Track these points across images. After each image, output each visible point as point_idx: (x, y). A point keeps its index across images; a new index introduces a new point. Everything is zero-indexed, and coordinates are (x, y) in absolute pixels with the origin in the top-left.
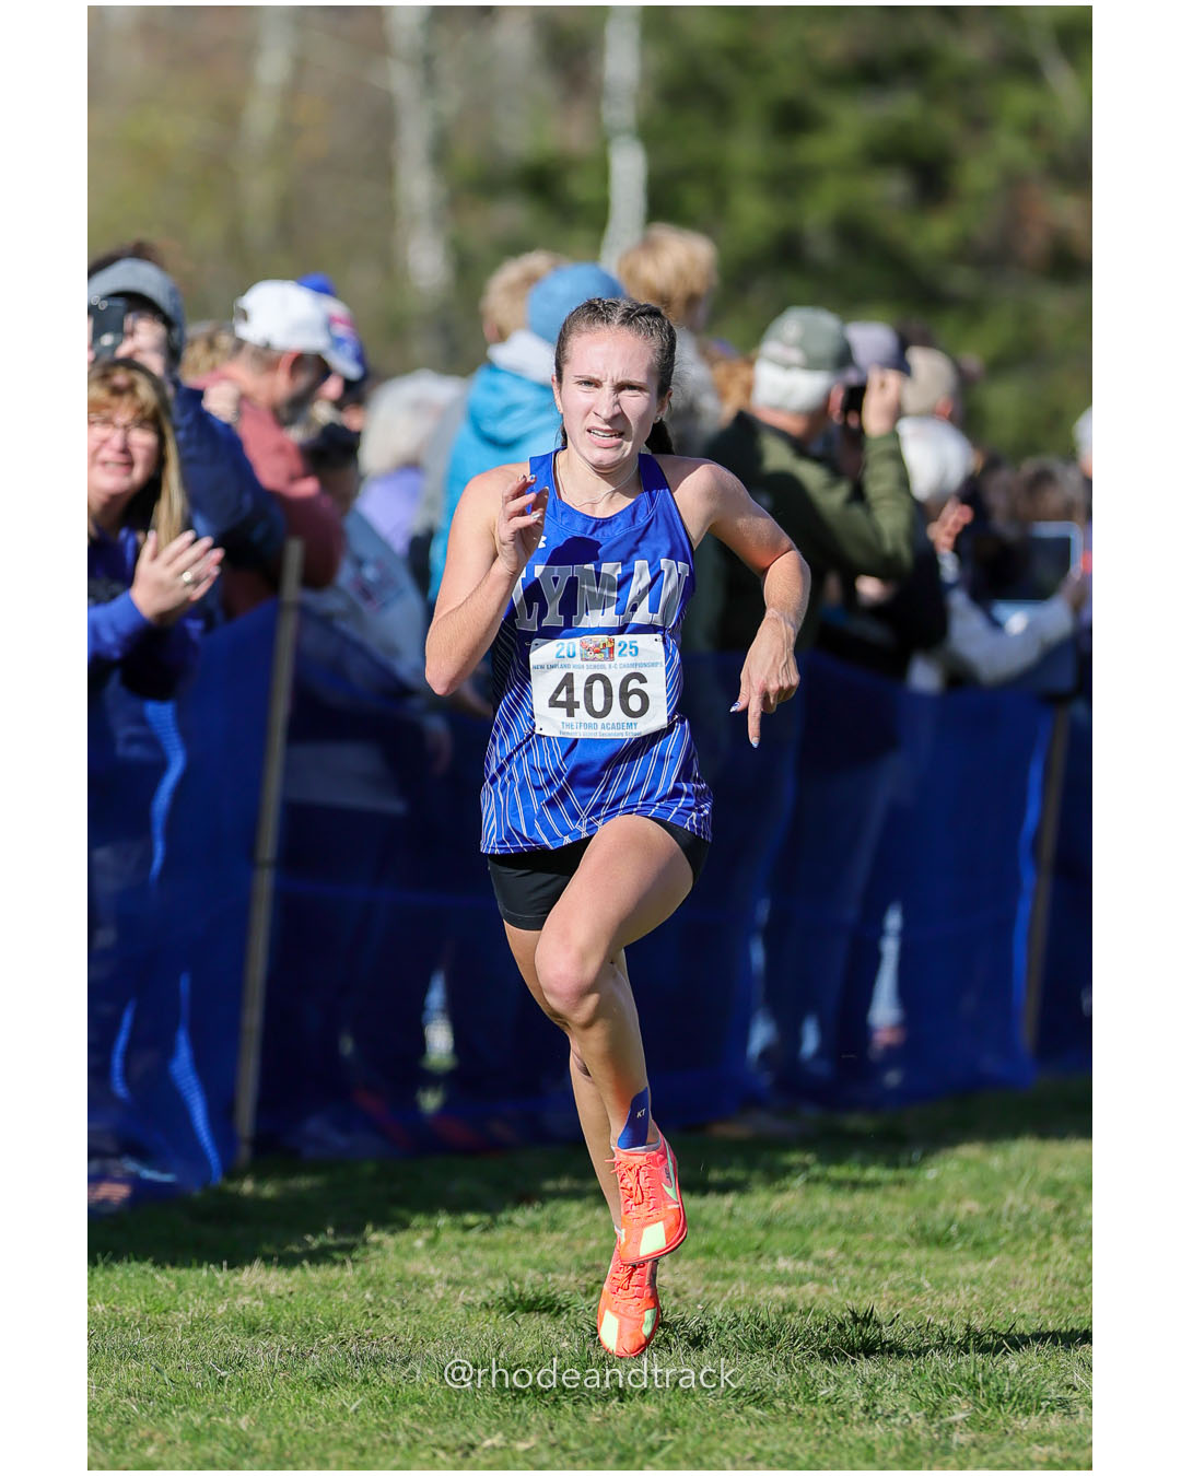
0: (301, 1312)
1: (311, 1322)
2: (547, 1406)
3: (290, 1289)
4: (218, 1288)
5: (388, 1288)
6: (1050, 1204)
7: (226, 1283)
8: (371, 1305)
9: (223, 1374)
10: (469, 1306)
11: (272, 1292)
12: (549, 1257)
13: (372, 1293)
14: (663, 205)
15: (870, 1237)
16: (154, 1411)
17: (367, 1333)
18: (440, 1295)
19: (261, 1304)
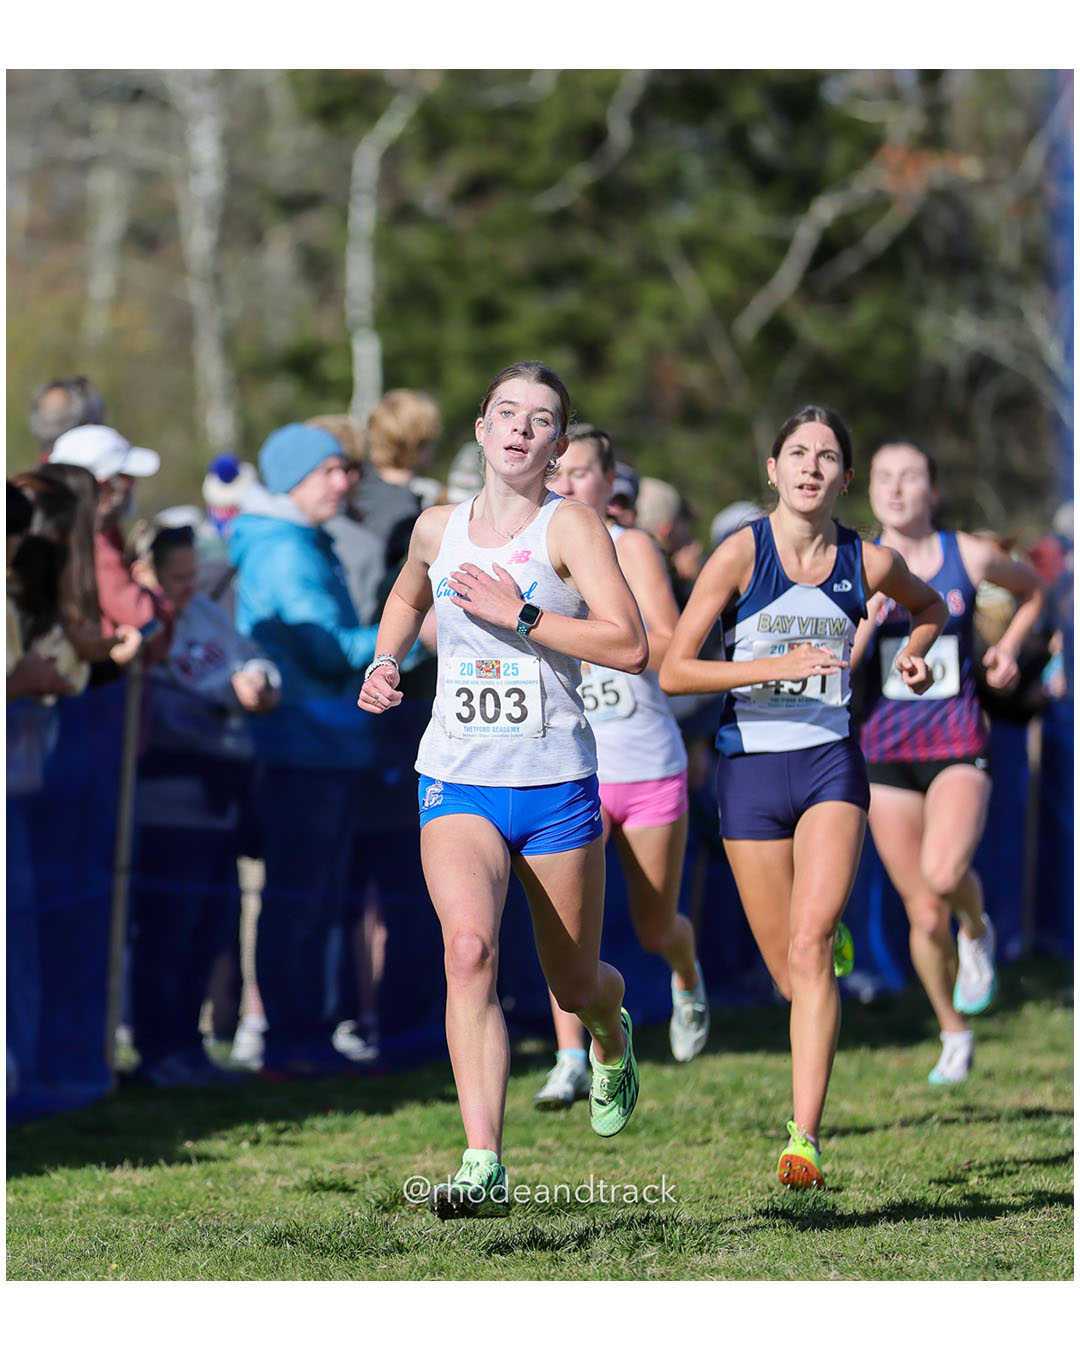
0: (160, 1198)
1: (168, 1203)
2: (346, 1259)
3: (152, 1181)
4: (98, 1182)
5: (223, 1177)
6: (709, 1100)
7: (104, 1178)
8: (212, 1190)
9: (105, 1244)
10: (285, 1190)
11: (138, 1182)
12: (341, 1151)
13: (212, 1182)
14: (393, 379)
15: (578, 1129)
16: (55, 1271)
17: (210, 1211)
18: (263, 1181)
19: (130, 1193)
